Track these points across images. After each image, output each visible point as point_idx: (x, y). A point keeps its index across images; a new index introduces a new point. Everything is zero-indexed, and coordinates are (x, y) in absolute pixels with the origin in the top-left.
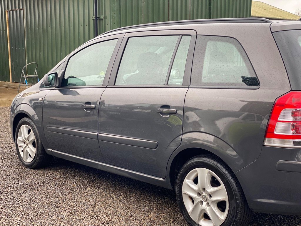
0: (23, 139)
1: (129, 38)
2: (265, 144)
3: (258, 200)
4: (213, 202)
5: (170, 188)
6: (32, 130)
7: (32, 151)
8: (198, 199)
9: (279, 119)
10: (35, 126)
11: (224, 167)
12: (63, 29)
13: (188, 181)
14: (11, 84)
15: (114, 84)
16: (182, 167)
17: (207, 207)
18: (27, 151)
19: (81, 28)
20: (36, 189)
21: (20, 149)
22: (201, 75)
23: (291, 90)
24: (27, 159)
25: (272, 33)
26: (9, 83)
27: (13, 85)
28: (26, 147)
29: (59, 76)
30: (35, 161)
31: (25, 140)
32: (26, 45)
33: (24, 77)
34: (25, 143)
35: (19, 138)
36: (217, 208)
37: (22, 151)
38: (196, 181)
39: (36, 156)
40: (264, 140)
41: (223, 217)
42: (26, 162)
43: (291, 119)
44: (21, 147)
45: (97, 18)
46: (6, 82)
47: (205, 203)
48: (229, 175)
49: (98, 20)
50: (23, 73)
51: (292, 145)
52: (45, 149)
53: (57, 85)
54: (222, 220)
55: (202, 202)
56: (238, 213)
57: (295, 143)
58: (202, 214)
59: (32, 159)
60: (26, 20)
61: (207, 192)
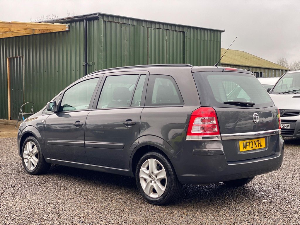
0: (28, 153)
1: (107, 76)
2: (187, 139)
3: (183, 175)
4: (158, 180)
5: (133, 176)
6: (35, 145)
7: (35, 161)
8: (149, 179)
9: (194, 124)
10: (38, 142)
11: (164, 157)
12: (57, 73)
13: (143, 169)
14: (9, 121)
15: (96, 108)
16: (139, 160)
17: (154, 184)
18: (31, 161)
19: (73, 72)
20: (38, 185)
21: (26, 161)
22: (152, 99)
23: (201, 107)
24: (31, 167)
25: (192, 73)
26: (7, 120)
27: (11, 122)
28: (30, 158)
29: (57, 104)
30: (37, 168)
31: (30, 153)
32: (24, 87)
33: (22, 115)
34: (29, 156)
35: (25, 152)
36: (161, 184)
37: (27, 162)
38: (148, 168)
39: (38, 165)
40: (186, 137)
41: (163, 189)
42: (30, 170)
43: (201, 123)
44: (26, 159)
45: (86, 64)
46: (5, 120)
47: (153, 182)
48: (167, 161)
49: (87, 66)
50: (21, 111)
51: (201, 139)
52: (45, 159)
53: (56, 111)
54: (163, 191)
55: (151, 181)
56: (172, 185)
57: (203, 138)
58: (152, 189)
59: (34, 167)
60: (25, 66)
61: (154, 174)
